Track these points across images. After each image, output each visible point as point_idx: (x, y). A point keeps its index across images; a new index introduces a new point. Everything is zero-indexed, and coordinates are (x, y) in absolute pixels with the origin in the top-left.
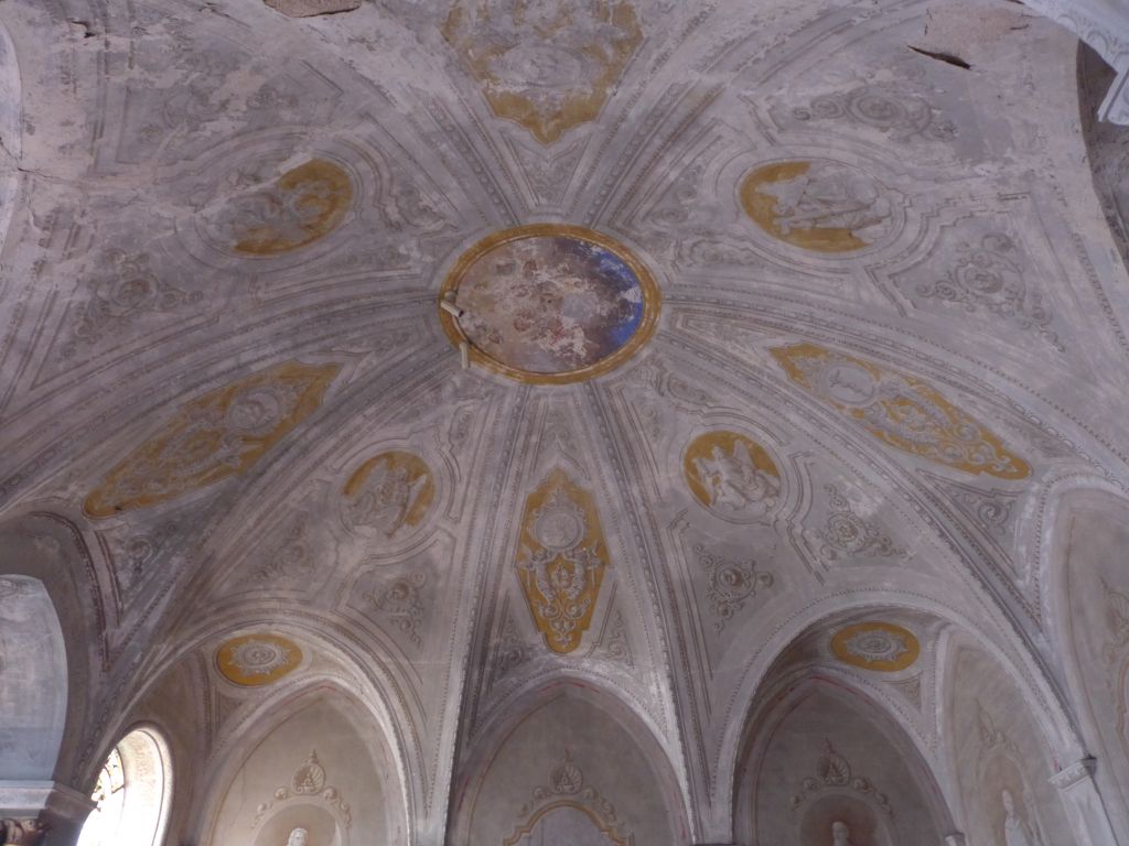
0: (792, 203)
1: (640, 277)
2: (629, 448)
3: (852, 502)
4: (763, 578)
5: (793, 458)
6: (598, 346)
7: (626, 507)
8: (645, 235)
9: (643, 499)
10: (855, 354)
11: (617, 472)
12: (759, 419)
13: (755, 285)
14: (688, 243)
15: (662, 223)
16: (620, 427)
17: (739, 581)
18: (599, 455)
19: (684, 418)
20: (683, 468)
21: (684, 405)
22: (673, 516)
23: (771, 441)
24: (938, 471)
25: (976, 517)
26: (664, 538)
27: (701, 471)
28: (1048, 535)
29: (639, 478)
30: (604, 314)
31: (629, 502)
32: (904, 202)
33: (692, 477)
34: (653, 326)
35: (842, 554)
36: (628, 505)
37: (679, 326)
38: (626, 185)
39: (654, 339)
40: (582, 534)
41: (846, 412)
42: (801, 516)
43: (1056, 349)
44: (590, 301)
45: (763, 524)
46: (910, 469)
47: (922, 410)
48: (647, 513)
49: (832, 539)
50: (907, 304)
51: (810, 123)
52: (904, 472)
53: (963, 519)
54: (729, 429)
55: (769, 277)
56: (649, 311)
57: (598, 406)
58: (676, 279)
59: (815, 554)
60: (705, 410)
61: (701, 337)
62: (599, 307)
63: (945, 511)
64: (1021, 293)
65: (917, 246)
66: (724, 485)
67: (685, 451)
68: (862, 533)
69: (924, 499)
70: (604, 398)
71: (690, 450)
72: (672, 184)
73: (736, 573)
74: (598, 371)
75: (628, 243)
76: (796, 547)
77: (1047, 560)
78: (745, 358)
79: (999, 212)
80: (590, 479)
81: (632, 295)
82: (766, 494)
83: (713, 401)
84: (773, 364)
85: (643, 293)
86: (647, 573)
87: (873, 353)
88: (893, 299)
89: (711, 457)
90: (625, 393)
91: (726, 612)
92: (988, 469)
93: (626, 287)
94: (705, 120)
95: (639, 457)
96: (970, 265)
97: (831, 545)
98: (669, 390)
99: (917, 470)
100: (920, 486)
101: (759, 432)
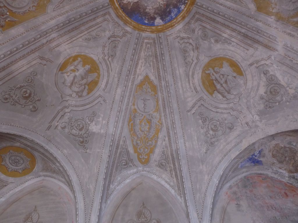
0: (222, 72)
1: (168, 24)
2: (76, 28)
3: (94, 123)
4: (34, 107)
5: (100, 96)
6: (129, 8)
7: (43, 33)
8: (193, 26)
9: (51, 40)
10: (160, 102)
11: (62, 24)
12: (111, 79)
13: (176, 65)
14: (191, 41)
15: (200, 32)
16: (87, 22)
17: (26, 98)
18: (69, 14)
19: (100, 50)
20: (73, 55)
21: (106, 49)
22: (46, 57)
23: (103, 86)
24: (129, 142)
25: (120, 161)
26: (33, 56)
27: (76, 63)
28: (128, 181)
29: (61, 36)
30: (147, 10)
31: (47, 33)
32: (235, 102)
33: (71, 60)
34: (143, 31)
35: (67, 130)
36: (45, 33)
37: (146, 41)
38: (219, 20)
39: (137, 32)
40: (19, 11)
41: (133, 107)
42: (75, 109)
43: (205, 151)
44: (153, 4)
45: (61, 96)
46: (123, 135)
47: (150, 128)
48: (44, 44)
49: (71, 124)
50: (193, 111)
51: (262, 75)
52: (121, 133)
53: (117, 158)
54: (101, 69)
55: (181, 70)
56: (151, 29)
57: (96, 11)
58: (170, 39)
59: (60, 121)
60: (106, 58)
61: (143, 50)
62: (151, 8)
63: (116, 152)
64: (216, 137)
65: (218, 108)
66: (73, 74)
67: (83, 54)
68: (83, 132)
69: (116, 145)
70: (101, 13)
71: (84, 56)
72: (221, 35)
73: (30, 95)
74: (116, 9)
75: (187, 20)
76: (58, 113)
77: (122, 186)
78: (139, 67)
79: (241, 124)
80: (54, 11)
81: (158, 21)
82: (77, 93)
83: (112, 60)
84: (141, 78)
85: (160, 26)
86: (9, 53)
87: (164, 107)
88: (193, 107)
89: (84, 65)
90: (106, 22)
91: (6, 99)
92: (139, 154)
93: (162, 19)
94: (256, 45)
95: (73, 34)
96: (218, 123)
97: (68, 124)
98: (112, 41)
99: (124, 137)
100: (119, 141)
101: (105, 81)
